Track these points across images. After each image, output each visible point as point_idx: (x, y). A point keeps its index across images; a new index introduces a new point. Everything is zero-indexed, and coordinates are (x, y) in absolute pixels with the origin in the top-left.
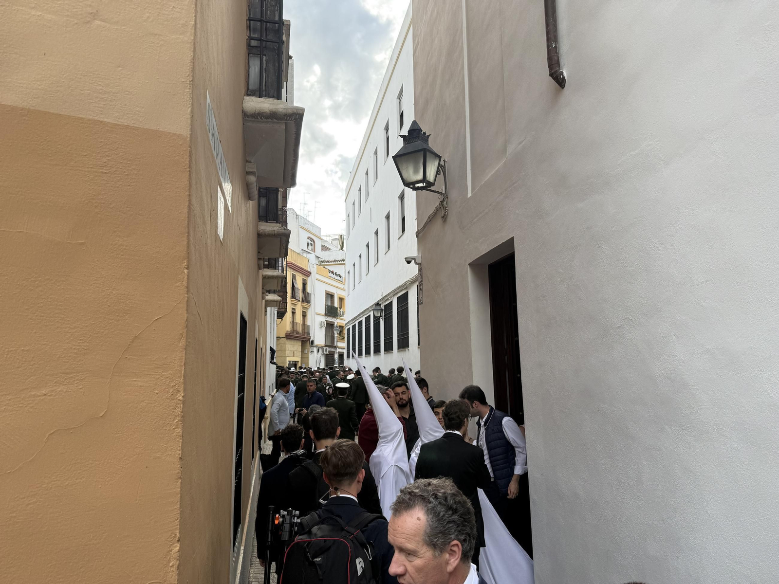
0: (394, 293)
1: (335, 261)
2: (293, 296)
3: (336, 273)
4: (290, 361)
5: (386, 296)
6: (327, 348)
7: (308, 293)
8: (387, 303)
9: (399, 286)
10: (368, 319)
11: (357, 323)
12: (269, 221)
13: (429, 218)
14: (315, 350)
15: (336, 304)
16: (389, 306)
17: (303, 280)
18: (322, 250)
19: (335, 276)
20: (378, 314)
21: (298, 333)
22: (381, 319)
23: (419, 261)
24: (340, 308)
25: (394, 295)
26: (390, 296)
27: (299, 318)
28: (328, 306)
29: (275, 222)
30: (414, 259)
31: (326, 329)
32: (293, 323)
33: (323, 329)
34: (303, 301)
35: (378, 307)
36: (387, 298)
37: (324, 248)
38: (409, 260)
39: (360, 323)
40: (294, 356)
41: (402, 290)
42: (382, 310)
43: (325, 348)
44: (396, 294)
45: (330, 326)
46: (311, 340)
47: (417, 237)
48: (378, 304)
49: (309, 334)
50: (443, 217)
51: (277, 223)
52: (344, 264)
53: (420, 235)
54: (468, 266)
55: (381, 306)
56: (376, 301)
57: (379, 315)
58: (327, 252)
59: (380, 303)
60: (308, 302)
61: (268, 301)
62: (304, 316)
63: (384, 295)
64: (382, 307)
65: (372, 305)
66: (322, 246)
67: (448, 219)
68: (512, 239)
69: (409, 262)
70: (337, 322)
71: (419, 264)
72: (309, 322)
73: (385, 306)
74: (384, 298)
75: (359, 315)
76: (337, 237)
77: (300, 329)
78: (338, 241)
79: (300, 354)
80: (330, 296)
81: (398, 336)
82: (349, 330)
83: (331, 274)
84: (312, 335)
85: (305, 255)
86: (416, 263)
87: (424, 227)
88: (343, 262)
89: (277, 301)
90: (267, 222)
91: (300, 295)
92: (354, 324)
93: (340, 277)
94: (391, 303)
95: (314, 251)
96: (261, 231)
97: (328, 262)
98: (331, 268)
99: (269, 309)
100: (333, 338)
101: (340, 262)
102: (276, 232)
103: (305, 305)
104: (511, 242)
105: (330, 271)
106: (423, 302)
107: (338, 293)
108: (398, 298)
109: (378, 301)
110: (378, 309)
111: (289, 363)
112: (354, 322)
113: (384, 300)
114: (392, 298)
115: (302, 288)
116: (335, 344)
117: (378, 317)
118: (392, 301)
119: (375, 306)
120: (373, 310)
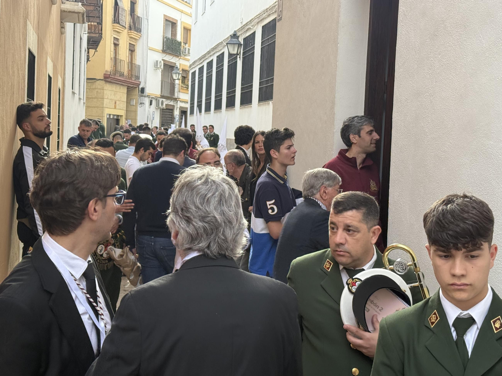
0: (260, 18)
2: (116, 20)
4: (110, 115)
5: (246, 24)
6: (164, 100)
7: (138, 17)
8: (248, 34)
9: (265, 8)
10: (220, 58)
11: (205, 64)
14: (147, 101)
15: (179, 38)
16: (250, 39)
20: (234, 50)
21: (122, 75)
22: (238, 59)
24: (185, 44)
25: (258, 23)
26: (252, 24)
27: (124, 54)
28: (168, 39)
31: (163, 72)
32: (115, 60)
33: (159, 72)
34: (130, 28)
35: (235, 40)
36: (248, 27)
39: (210, 64)
40: (115, 108)
41: (269, 15)
42: (240, 45)
43: (161, 100)
44: (261, 20)
45: (169, 68)
46: (141, 87)
48: (235, 36)
49: (138, 78)
55: (240, 39)
56: (232, 33)
57: (235, 52)
59: (238, 34)
60: (139, 30)
61: (64, 11)
62: (132, 50)
63: (244, 23)
64: (241, 40)
65: (228, 38)
70: (181, 63)
72: (138, 61)
73: (245, 39)
74: (244, 28)
75: (209, 52)
77: (125, 69)
79: (124, 105)
80: (171, 24)
81: (260, 83)
82: (194, 74)
84: (142, 79)
89: (78, 13)
91: (126, 19)
92: (201, 66)
94: (254, 34)
99: (69, 26)
100: (173, 86)
103: (134, 34)
106: (281, 17)
107: (182, 20)
108: (263, 27)
109: (235, 32)
110: (235, 42)
111: (108, 116)
112: (202, 63)
113: (243, 31)
114: (256, 27)
115: (129, 9)
116: (176, 95)
117: (234, 55)
118: (255, 32)
119: (231, 38)
120: (227, 44)
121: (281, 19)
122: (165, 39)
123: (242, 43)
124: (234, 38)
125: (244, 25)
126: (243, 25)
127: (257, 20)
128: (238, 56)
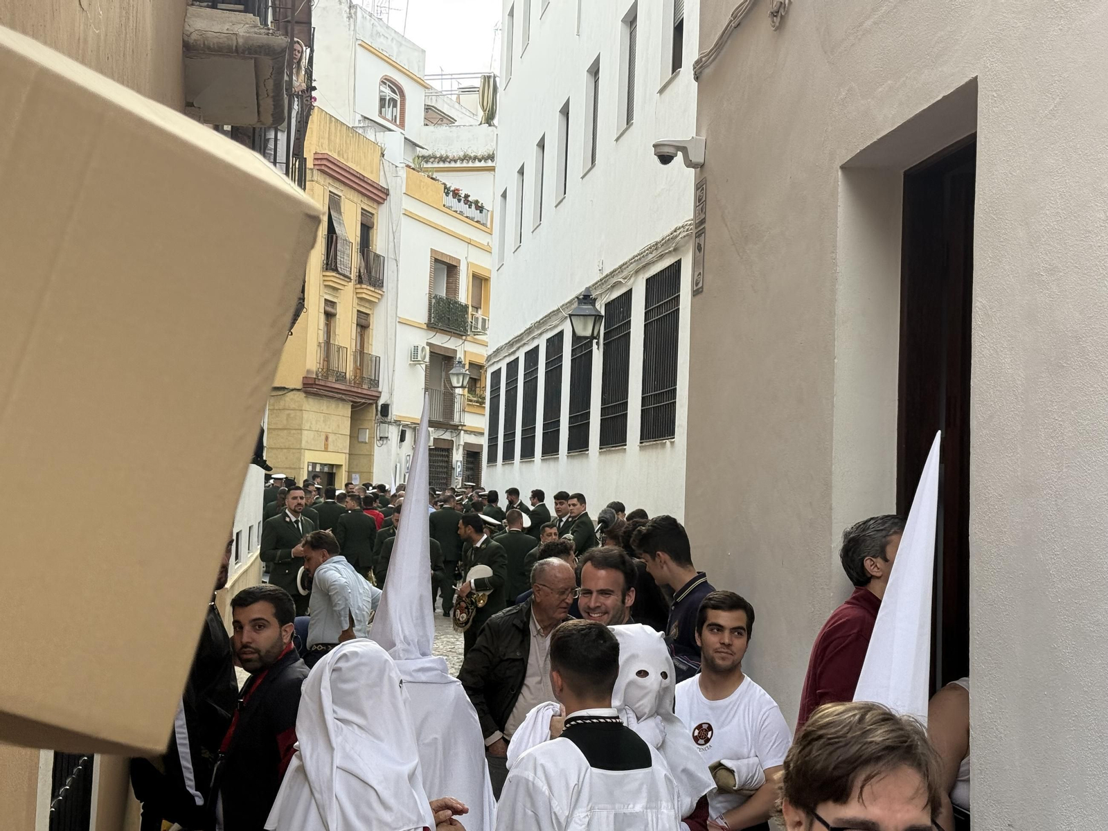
0: (640, 262)
1: (466, 158)
2: (331, 264)
3: (467, 196)
4: (314, 465)
5: (612, 274)
7: (377, 256)
8: (615, 294)
10: (555, 344)
11: (521, 355)
12: (220, 6)
13: (734, 16)
14: (393, 433)
15: (464, 296)
16: (622, 306)
17: (365, 213)
18: (428, 121)
19: (462, 207)
20: (585, 328)
21: (341, 377)
22: (595, 347)
23: (697, 157)
24: (477, 308)
25: (637, 272)
26: (625, 273)
27: (345, 333)
28: (439, 300)
29: (241, 7)
30: (684, 150)
31: (429, 371)
32: (328, 347)
33: (421, 371)
34: (360, 280)
35: (587, 308)
36: (614, 280)
37: (434, 116)
38: (666, 150)
39: (532, 356)
40: (326, 450)
41: (661, 257)
42: (598, 317)
44: (644, 267)
45: (442, 361)
46: (381, 402)
47: (697, 78)
48: (586, 298)
49: (375, 383)
50: (774, 14)
51: (245, 11)
52: (492, 169)
53: (708, 71)
54: (840, 173)
55: (598, 306)
56: (580, 290)
57: (588, 333)
58: (443, 130)
59: (594, 294)
60: (377, 283)
62: (363, 325)
63: (607, 271)
64: (600, 307)
65: (571, 302)
66: (428, 108)
67: (790, 22)
68: (973, 84)
69: (665, 159)
70: (466, 350)
71: (699, 167)
72: (376, 347)
73: (608, 305)
74: (607, 281)
75: (530, 331)
76: (478, 83)
77: (349, 369)
78: (476, 97)
79: (345, 443)
80: (446, 268)
81: (643, 398)
82: (496, 374)
83: (451, 200)
84: (383, 387)
85: (371, 135)
86: (689, 164)
87: (719, 46)
88: (490, 163)
90: (214, 7)
91: (351, 260)
92: (512, 358)
93: (480, 208)
94: (628, 295)
95: (402, 125)
96: (194, 36)
97: (443, 159)
98: (453, 181)
101: (482, 164)
102: (241, 41)
103: (367, 291)
104: (967, 96)
105: (447, 191)
106: (702, 287)
107: (469, 260)
108: (648, 280)
109: (588, 289)
110: (587, 312)
111: (310, 468)
112: (514, 352)
113: (605, 287)
114: (632, 279)
115: (359, 239)
116: (456, 420)
117: (586, 338)
118: (630, 291)
119: (579, 303)
120: (570, 316)
121: (702, 291)
122: (434, 301)
123: (603, 313)
124: (585, 303)
125: (607, 276)
126: (604, 274)
127: (633, 267)
128: (595, 341)
